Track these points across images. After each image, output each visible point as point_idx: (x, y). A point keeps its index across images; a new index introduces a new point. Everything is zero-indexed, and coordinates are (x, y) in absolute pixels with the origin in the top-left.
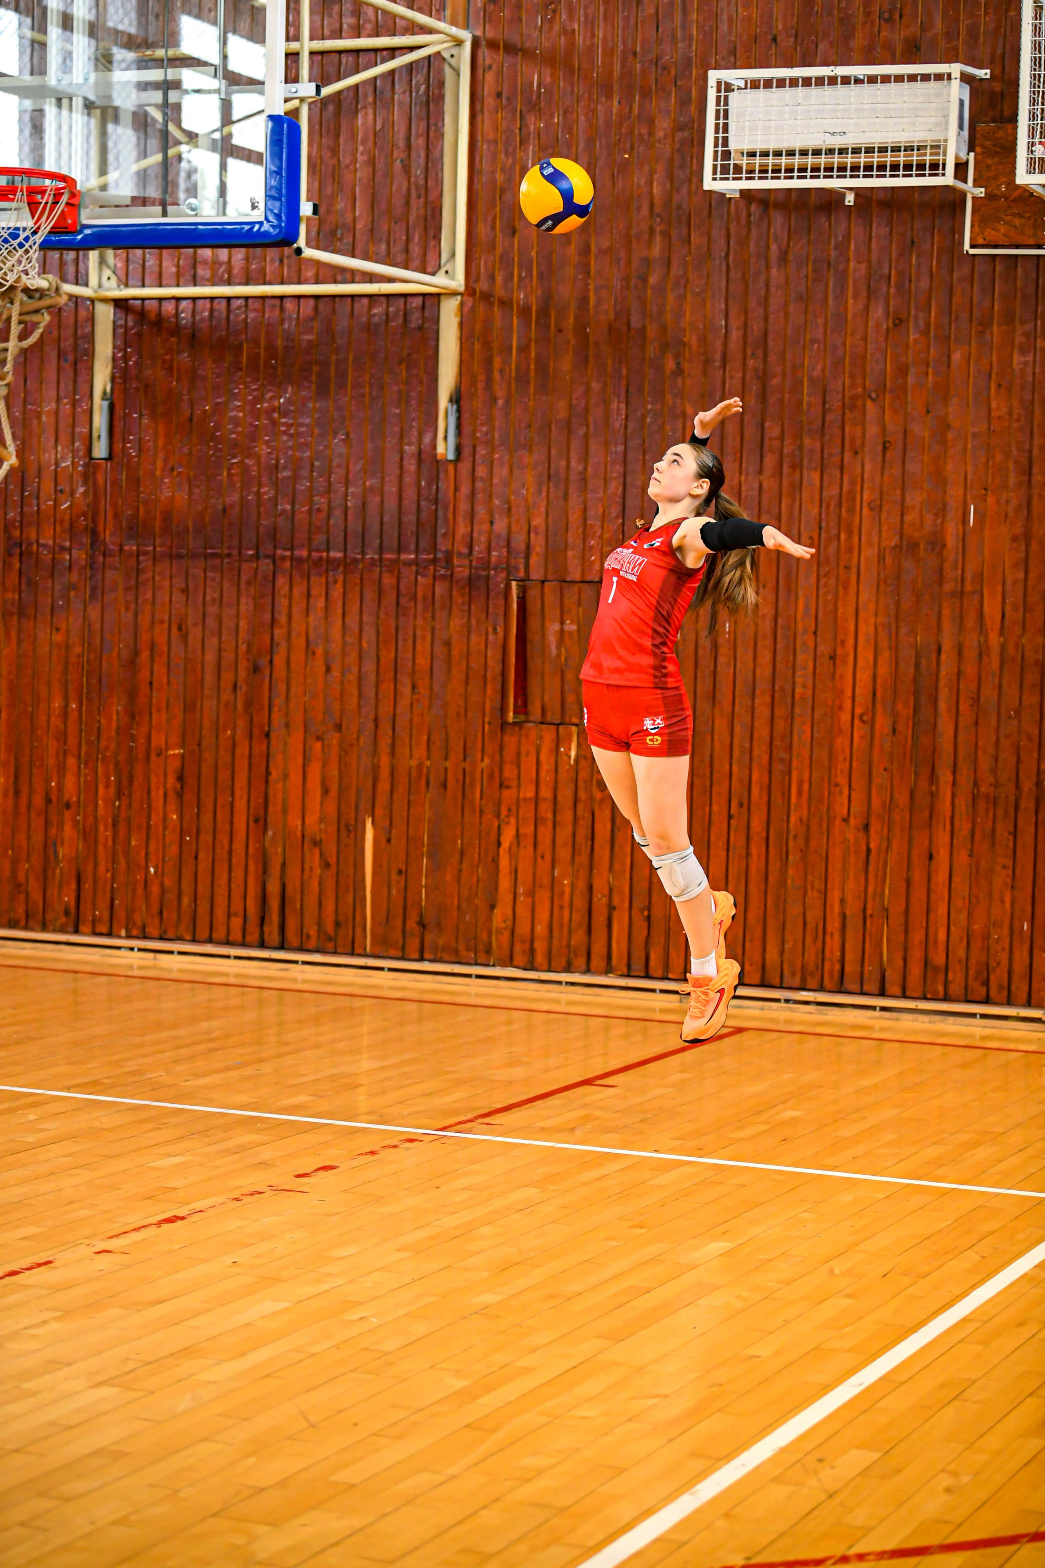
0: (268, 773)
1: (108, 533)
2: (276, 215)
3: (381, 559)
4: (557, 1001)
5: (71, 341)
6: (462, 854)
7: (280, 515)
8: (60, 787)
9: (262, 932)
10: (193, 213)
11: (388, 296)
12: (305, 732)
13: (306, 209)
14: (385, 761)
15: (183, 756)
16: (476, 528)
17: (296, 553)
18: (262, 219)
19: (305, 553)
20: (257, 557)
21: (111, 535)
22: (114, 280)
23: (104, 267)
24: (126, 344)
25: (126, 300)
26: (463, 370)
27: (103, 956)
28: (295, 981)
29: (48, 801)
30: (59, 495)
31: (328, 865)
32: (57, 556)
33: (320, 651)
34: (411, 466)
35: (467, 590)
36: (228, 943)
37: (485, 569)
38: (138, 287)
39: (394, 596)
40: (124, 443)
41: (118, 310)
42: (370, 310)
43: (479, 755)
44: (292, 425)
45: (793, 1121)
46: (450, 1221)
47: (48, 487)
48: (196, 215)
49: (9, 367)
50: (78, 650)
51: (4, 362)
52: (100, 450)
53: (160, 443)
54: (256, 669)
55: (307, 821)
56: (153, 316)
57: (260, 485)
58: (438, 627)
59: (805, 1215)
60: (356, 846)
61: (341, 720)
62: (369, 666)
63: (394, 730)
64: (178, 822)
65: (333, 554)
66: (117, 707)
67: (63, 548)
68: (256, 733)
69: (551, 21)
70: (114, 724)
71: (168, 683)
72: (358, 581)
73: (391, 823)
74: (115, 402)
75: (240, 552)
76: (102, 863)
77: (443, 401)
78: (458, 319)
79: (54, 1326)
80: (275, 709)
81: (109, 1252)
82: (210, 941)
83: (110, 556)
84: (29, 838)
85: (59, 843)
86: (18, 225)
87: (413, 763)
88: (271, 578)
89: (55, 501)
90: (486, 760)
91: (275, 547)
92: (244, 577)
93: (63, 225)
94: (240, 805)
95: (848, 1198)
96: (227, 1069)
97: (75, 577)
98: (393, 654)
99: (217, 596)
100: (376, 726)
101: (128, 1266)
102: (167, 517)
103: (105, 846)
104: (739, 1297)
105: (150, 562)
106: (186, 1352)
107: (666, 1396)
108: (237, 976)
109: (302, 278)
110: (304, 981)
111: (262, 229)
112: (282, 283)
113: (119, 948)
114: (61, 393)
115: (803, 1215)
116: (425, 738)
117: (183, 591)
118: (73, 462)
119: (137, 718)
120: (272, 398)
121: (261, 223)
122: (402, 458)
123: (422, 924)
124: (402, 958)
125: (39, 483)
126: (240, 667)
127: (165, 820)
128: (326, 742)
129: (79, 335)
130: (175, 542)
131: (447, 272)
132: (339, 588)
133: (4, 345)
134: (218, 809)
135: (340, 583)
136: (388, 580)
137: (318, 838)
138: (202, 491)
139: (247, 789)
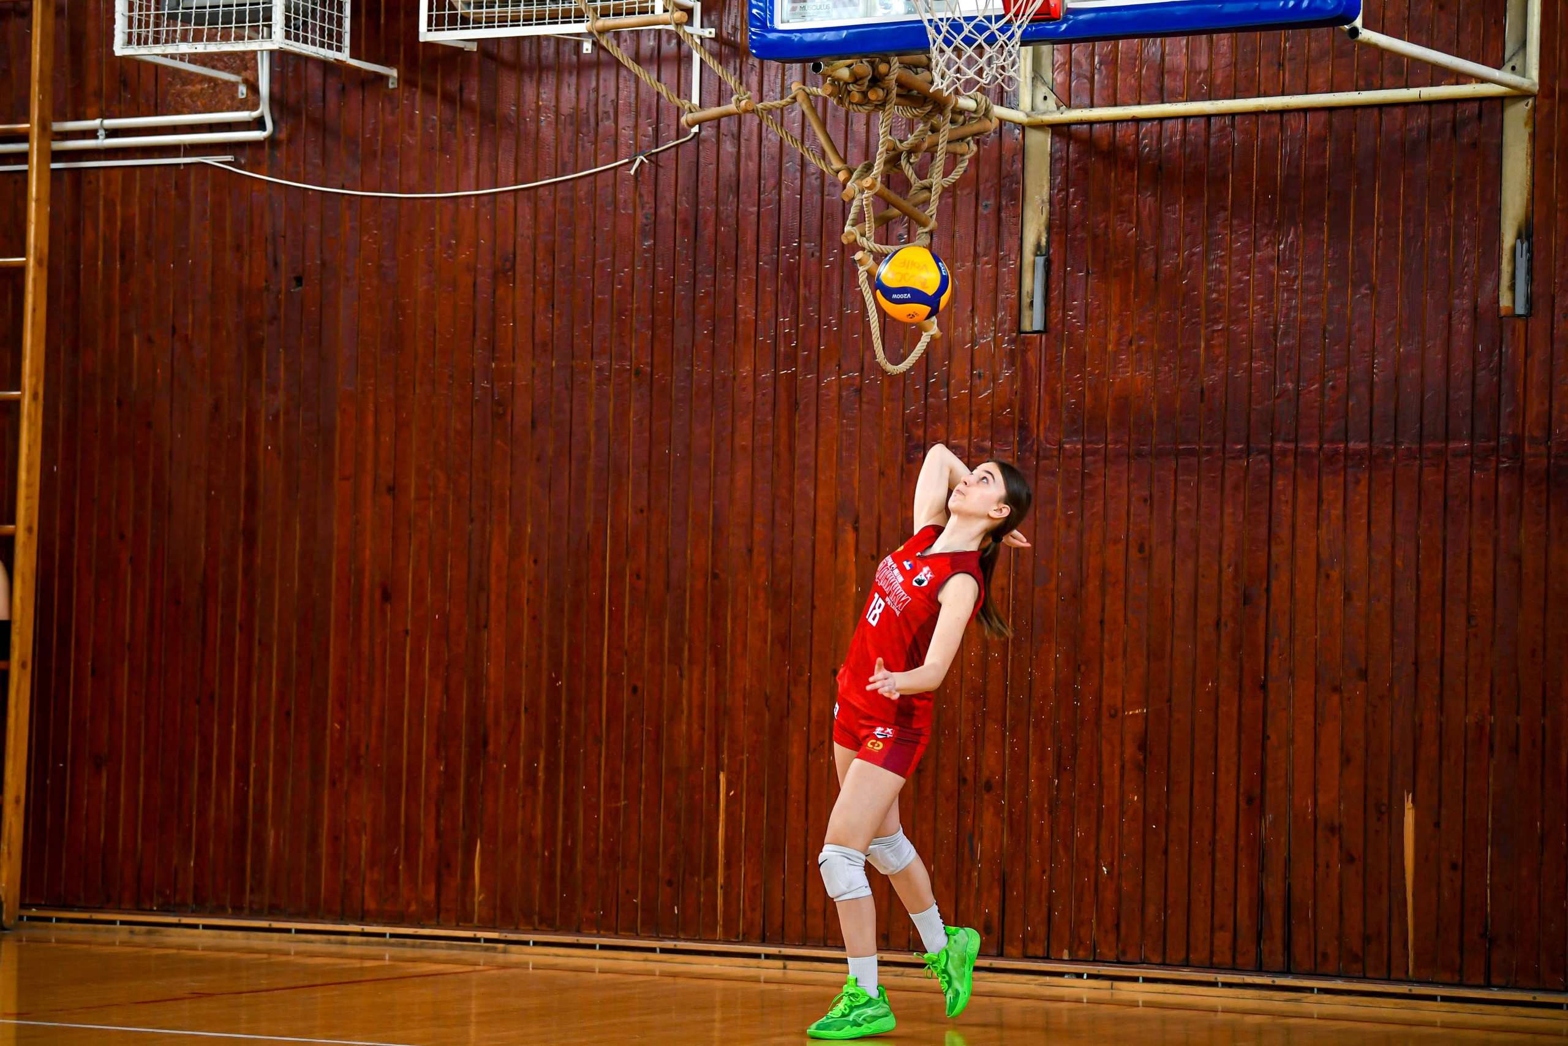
0: (1265, 737)
1: (1041, 427)
3: (1420, 450)
5: (993, 181)
6: (1541, 842)
7: (1278, 397)
8: (977, 764)
9: (1259, 952)
11: (1430, 103)
12: (1317, 681)
14: (1429, 718)
15: (1146, 717)
16: (1556, 405)
17: (1301, 445)
19: (1314, 446)
20: (1248, 452)
21: (1046, 430)
22: (1052, 100)
23: (1039, 84)
24: (1067, 183)
25: (1068, 124)
26: (1536, 197)
27: (1041, 985)
28: (1312, 1015)
29: (962, 780)
30: (977, 382)
31: (1351, 860)
33: (1335, 574)
34: (1463, 326)
35: (1544, 487)
36: (1212, 967)
38: (1085, 107)
39: (1441, 499)
40: (1065, 309)
41: (1057, 139)
42: (1405, 122)
44: (1296, 277)
47: (960, 369)
49: (933, 208)
51: (926, 203)
52: (1033, 320)
53: (1114, 308)
54: (1247, 600)
55: (1321, 800)
56: (1104, 144)
57: (1251, 358)
58: (1502, 537)
60: (1390, 831)
61: (1367, 665)
62: (1406, 592)
63: (1442, 675)
64: (1140, 805)
65: (1352, 445)
66: (1055, 655)
67: (982, 450)
68: (1247, 682)
70: (1052, 676)
71: (1126, 621)
72: (1390, 480)
73: (1440, 800)
74: (1052, 257)
75: (1224, 446)
76: (1036, 862)
77: (1509, 237)
78: (1529, 130)
80: (1274, 652)
82: (1187, 964)
83: (1046, 458)
84: (935, 830)
85: (977, 837)
87: (1470, 719)
88: (1268, 479)
89: (971, 389)
91: (1272, 439)
92: (1229, 483)
93: (1046, 10)
94: (1227, 780)
98: (1440, 575)
99: (1192, 505)
100: (1417, 671)
102: (1123, 404)
103: (1040, 838)
105: (1101, 464)
112: (1283, 94)
113: (1061, 974)
114: (980, 249)
116: (1487, 685)
117: (1145, 500)
118: (995, 338)
119: (1083, 668)
120: (1268, 244)
122: (1450, 317)
123: (1487, 938)
124: (1460, 985)
125: (949, 366)
126: (1224, 597)
127: (1122, 803)
128: (1346, 695)
129: (1004, 173)
130: (1133, 436)
131: (1513, 68)
132: (1363, 489)
133: (925, 182)
134: (1196, 787)
135: (1364, 482)
136: (1431, 477)
137: (1337, 823)
138: (1170, 369)
139: (1235, 758)
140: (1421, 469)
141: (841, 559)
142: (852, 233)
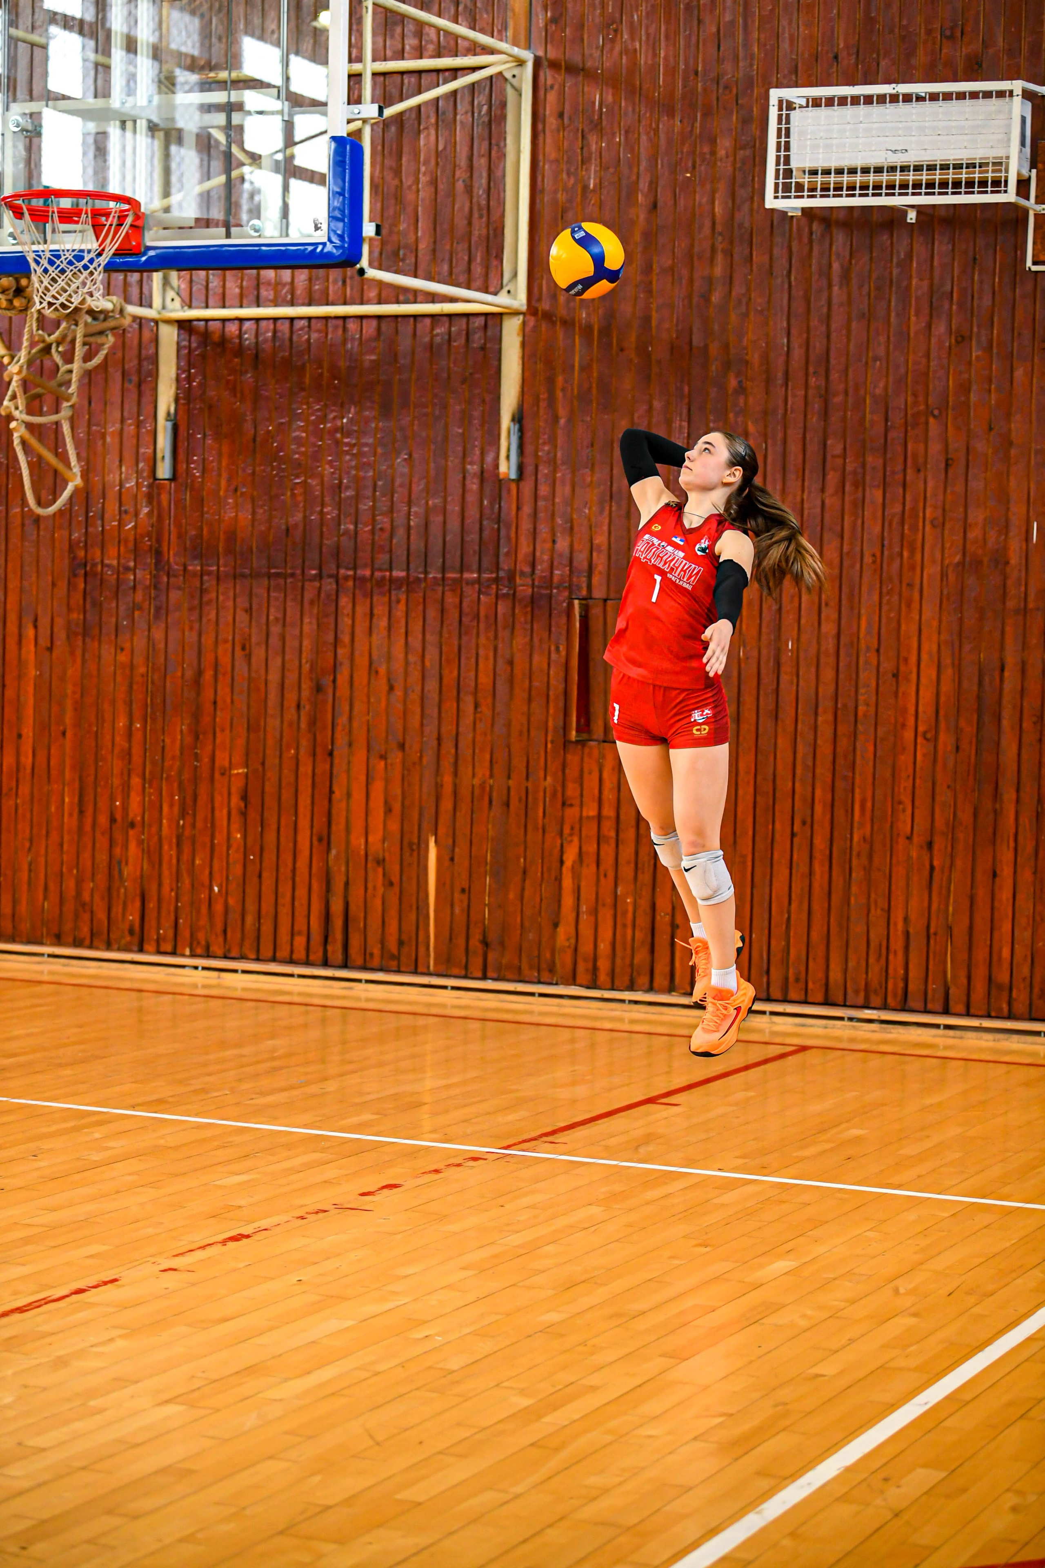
0: (331, 792)
1: (171, 553)
2: (339, 236)
3: (443, 578)
4: (621, 1020)
5: (135, 362)
6: (525, 872)
7: (344, 534)
8: (125, 807)
9: (325, 951)
10: (257, 234)
11: (450, 316)
12: (368, 751)
13: (369, 229)
14: (447, 780)
15: (247, 775)
16: (538, 547)
17: (359, 572)
18: (325, 240)
19: (368, 573)
20: (320, 576)
21: (175, 555)
22: (178, 301)
23: (168, 289)
24: (190, 365)
25: (190, 321)
26: (526, 390)
27: (168, 974)
28: (358, 999)
29: (113, 820)
30: (124, 516)
31: (391, 884)
32: (121, 576)
33: (383, 670)
34: (473, 485)
35: (529, 609)
36: (291, 961)
37: (546, 588)
38: (201, 308)
39: (457, 615)
40: (188, 463)
41: (182, 332)
42: (432, 329)
43: (542, 774)
44: (354, 445)
45: (857, 1140)
46: (516, 1240)
47: (112, 507)
48: (260, 236)
49: (73, 388)
50: (142, 670)
51: (68, 383)
52: (164, 471)
53: (224, 464)
54: (319, 689)
55: (370, 839)
57: (323, 505)
58: (500, 646)
59: (871, 1234)
60: (419, 863)
61: (404, 738)
62: (432, 685)
63: (457, 748)
64: (242, 842)
65: (395, 573)
66: (181, 726)
67: (127, 569)
68: (319, 750)
69: (613, 41)
70: (178, 742)
71: (232, 702)
72: (421, 600)
73: (454, 842)
74: (179, 422)
75: (303, 571)
76: (166, 882)
77: (506, 421)
78: (520, 339)
79: (120, 1343)
80: (339, 729)
81: (175, 1270)
82: (274, 959)
83: (175, 576)
84: (93, 858)
85: (124, 862)
86: (83, 247)
87: (476, 782)
88: (334, 597)
89: (120, 521)
90: (549, 778)
91: (338, 567)
92: (307, 597)
93: (127, 247)
94: (304, 823)
95: (911, 1216)
96: (291, 1088)
97: (139, 596)
98: (456, 673)
99: (280, 616)
100: (439, 745)
101: (193, 1284)
102: (231, 537)
103: (169, 865)
104: (804, 1316)
105: (214, 582)
106: (251, 1370)
107: (732, 1415)
108: (300, 994)
109: (365, 298)
110: (368, 1000)
111: (326, 250)
112: (345, 303)
113: (183, 967)
114: (126, 414)
115: (867, 1234)
116: (488, 757)
117: (246, 611)
118: (137, 483)
119: (201, 737)
120: (335, 418)
121: (324, 244)
122: (464, 478)
123: (485, 943)
124: (465, 977)
125: (103, 504)
126: (304, 686)
127: (228, 839)
128: (389, 761)
129: (143, 356)
130: (239, 562)
131: (509, 292)
132: (402, 607)
133: (68, 367)
134: (282, 829)
135: (403, 602)
136: (451, 599)
137: (381, 857)
138: (265, 511)
139: (309, 807)
140: (443, 593)
141: (24, 650)
142: (8, 407)
